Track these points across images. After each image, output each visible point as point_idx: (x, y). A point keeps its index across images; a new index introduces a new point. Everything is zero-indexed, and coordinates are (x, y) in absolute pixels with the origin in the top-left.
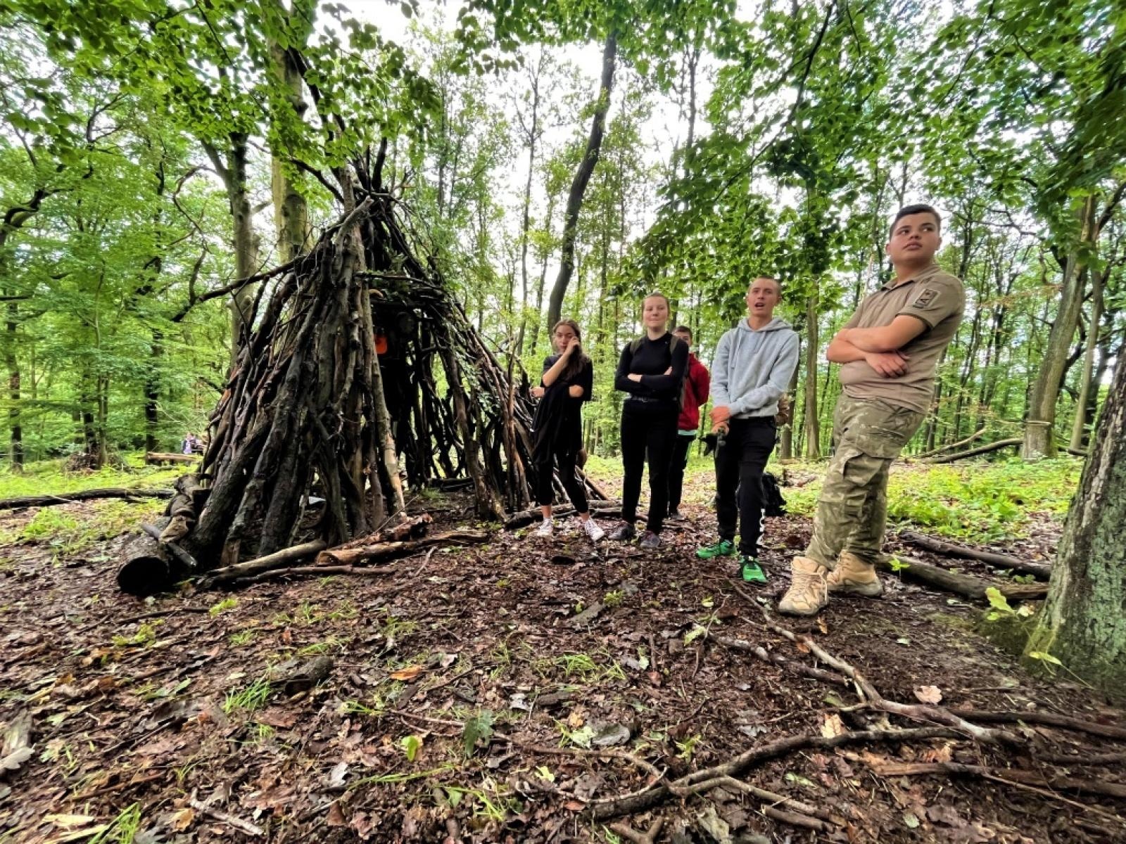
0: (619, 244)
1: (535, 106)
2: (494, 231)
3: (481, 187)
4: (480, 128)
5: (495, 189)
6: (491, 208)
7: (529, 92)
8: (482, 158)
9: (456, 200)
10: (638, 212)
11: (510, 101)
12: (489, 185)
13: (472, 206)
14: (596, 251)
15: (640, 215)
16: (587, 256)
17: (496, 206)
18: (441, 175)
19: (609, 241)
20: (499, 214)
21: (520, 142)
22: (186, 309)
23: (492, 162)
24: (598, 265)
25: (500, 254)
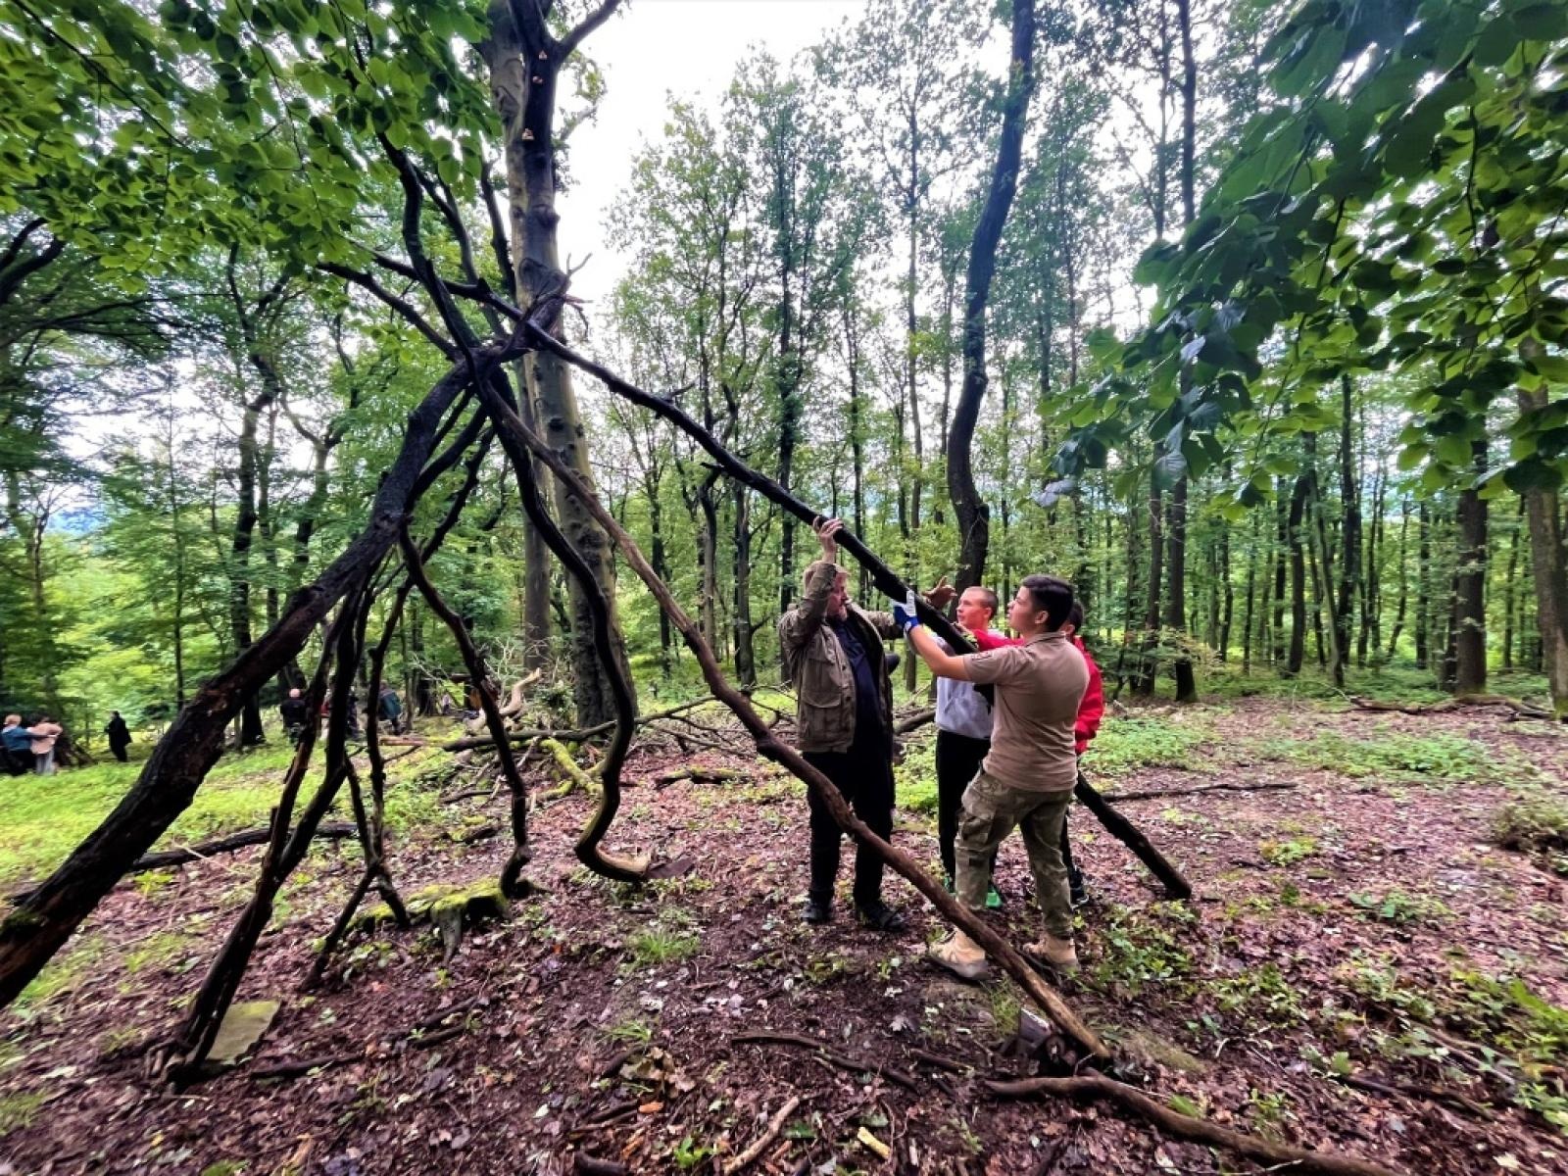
0: (1068, 331)
1: (913, 151)
2: (870, 348)
3: (845, 287)
4: (839, 206)
5: (868, 286)
6: (863, 315)
7: (904, 134)
8: (842, 246)
9: (808, 314)
10: (1099, 273)
11: (877, 155)
12: (859, 283)
13: (834, 318)
14: (1030, 349)
15: (1102, 279)
16: (1014, 360)
17: (869, 312)
18: (785, 283)
19: (1050, 329)
20: (875, 320)
21: (897, 210)
22: (499, 511)
23: (860, 250)
24: (1034, 369)
25: (882, 378)
